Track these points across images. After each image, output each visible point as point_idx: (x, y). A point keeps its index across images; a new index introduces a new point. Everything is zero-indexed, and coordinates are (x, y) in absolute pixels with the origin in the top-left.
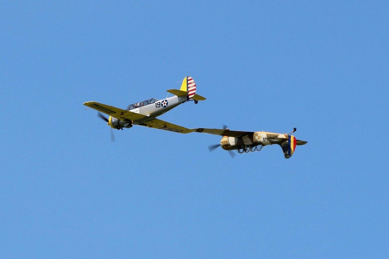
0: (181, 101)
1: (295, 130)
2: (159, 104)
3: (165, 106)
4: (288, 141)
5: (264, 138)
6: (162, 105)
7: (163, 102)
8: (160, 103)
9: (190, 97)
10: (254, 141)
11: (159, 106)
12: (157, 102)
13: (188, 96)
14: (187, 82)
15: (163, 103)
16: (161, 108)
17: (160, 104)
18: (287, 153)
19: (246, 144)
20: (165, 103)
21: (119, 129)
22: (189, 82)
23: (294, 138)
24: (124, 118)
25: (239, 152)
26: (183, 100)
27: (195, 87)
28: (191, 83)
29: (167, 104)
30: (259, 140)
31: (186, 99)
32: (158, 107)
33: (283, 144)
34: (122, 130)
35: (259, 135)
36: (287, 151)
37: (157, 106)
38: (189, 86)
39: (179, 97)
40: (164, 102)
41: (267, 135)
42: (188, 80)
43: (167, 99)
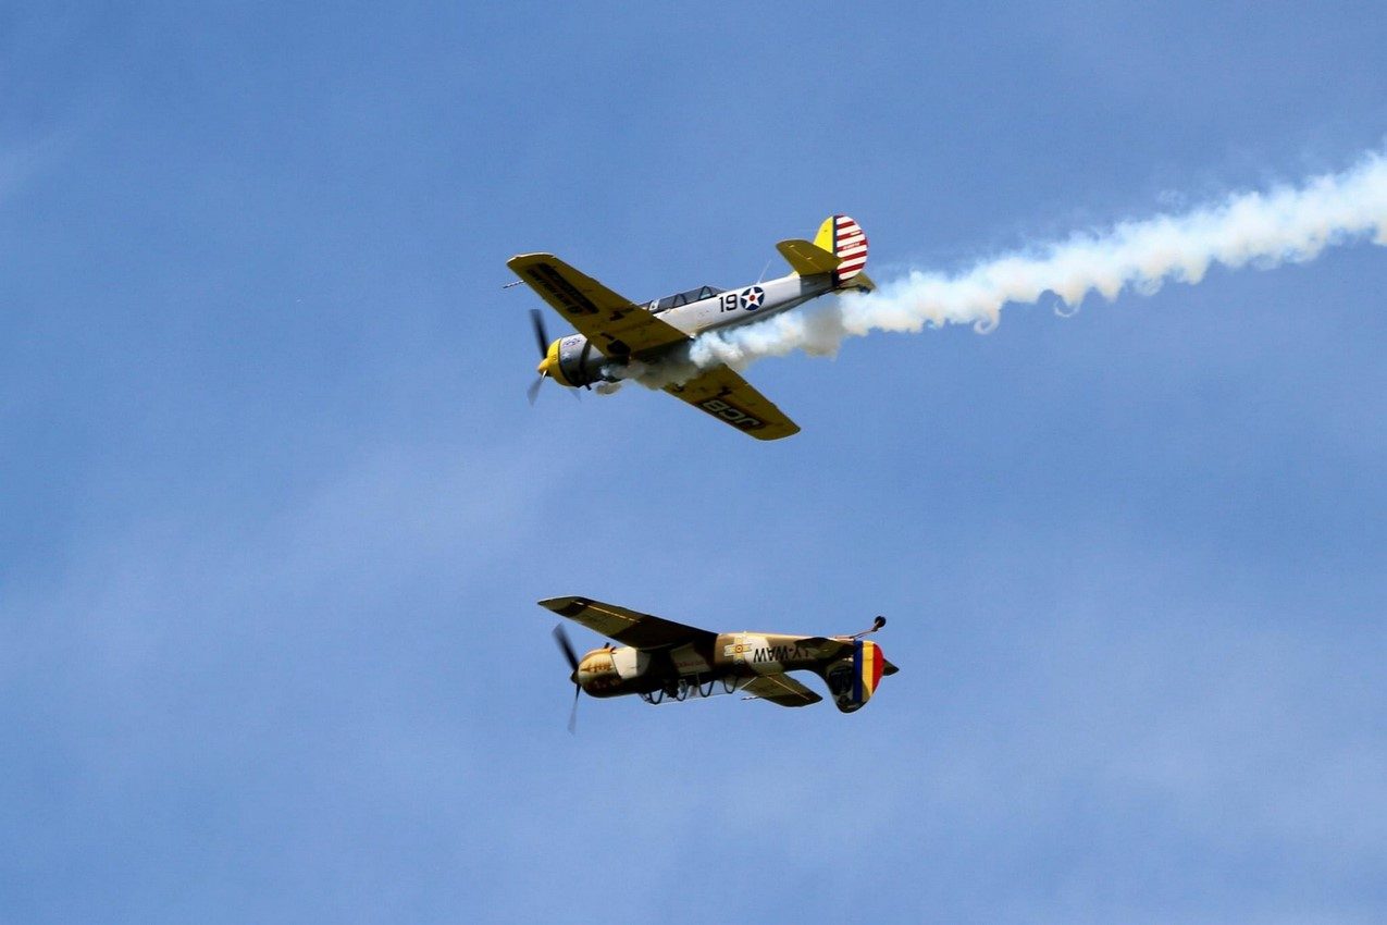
0: (812, 289)
1: (881, 622)
2: (731, 299)
3: (753, 307)
4: (851, 659)
5: (760, 652)
6: (744, 302)
7: (746, 293)
8: (735, 295)
9: (843, 277)
10: (717, 659)
11: (732, 305)
12: (725, 295)
13: (836, 274)
14: (835, 233)
15: (747, 298)
16: (740, 310)
17: (735, 301)
18: (850, 695)
19: (682, 670)
20: (752, 298)
21: (578, 385)
22: (841, 232)
23: (876, 649)
24: (611, 338)
25: (651, 700)
26: (819, 287)
27: (863, 248)
28: (848, 236)
29: (761, 299)
30: (738, 657)
31: (829, 283)
32: (728, 309)
33: (830, 669)
34: (589, 389)
35: (737, 642)
36: (847, 691)
37: (726, 305)
38: (840, 244)
39: (804, 277)
40: (752, 292)
41: (771, 642)
42: (836, 227)
43: (759, 285)
